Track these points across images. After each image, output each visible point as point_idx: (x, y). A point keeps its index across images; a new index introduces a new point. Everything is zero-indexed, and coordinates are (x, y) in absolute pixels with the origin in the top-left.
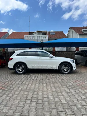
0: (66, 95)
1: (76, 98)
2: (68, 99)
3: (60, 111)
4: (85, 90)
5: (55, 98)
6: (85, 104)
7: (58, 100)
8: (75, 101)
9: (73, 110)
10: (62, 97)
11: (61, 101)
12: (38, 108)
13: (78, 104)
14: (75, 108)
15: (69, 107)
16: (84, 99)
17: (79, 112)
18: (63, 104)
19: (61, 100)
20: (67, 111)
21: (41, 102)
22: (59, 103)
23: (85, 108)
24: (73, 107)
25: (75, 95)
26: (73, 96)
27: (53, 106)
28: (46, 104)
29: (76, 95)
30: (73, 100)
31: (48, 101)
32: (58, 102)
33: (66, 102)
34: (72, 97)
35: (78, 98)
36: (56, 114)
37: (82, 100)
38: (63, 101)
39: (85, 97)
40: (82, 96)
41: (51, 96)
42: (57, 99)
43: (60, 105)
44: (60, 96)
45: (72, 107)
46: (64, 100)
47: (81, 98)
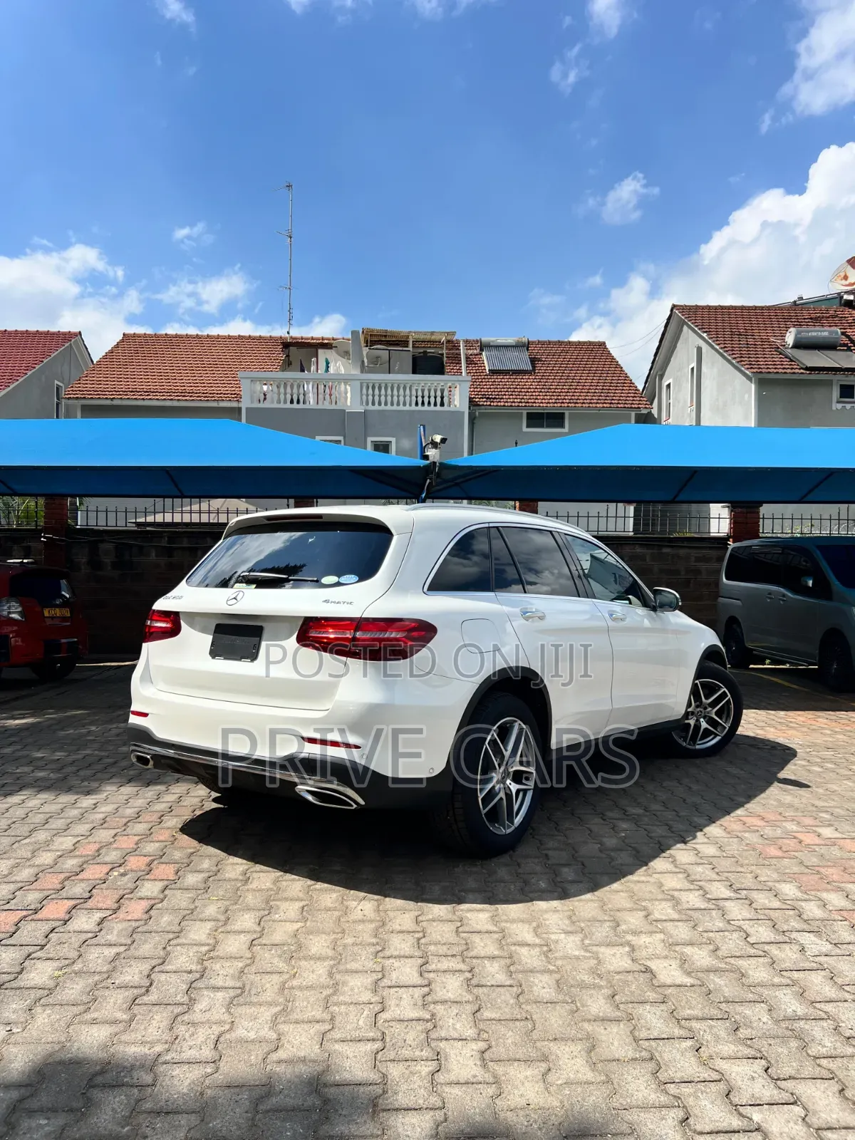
0: (682, 932)
1: (759, 951)
2: (701, 957)
3: (655, 1034)
4: (824, 895)
5: (602, 949)
6: (829, 991)
7: (626, 964)
8: (758, 972)
9: (743, 1033)
10: (650, 943)
11: (648, 970)
12: (487, 1014)
13: (780, 994)
14: (758, 1015)
15: (715, 1012)
16: (823, 959)
17: (794, 1044)
18: (670, 990)
19: (653, 965)
20: (708, 1037)
21: (501, 978)
22: (636, 985)
23: (829, 1017)
24: (748, 1011)
25: (750, 931)
26: (735, 935)
27: (597, 1004)
28: (542, 987)
29: (762, 933)
30: (741, 962)
31: (550, 972)
32: (630, 977)
33: (689, 981)
34: (732, 943)
35: (774, 950)
36: (631, 1054)
37: (807, 965)
38: (669, 972)
39: (827, 947)
40: (807, 939)
41: (567, 933)
42: (616, 959)
43: (651, 995)
44: (635, 933)
45: (739, 1008)
46: (675, 964)
47: (796, 948)
